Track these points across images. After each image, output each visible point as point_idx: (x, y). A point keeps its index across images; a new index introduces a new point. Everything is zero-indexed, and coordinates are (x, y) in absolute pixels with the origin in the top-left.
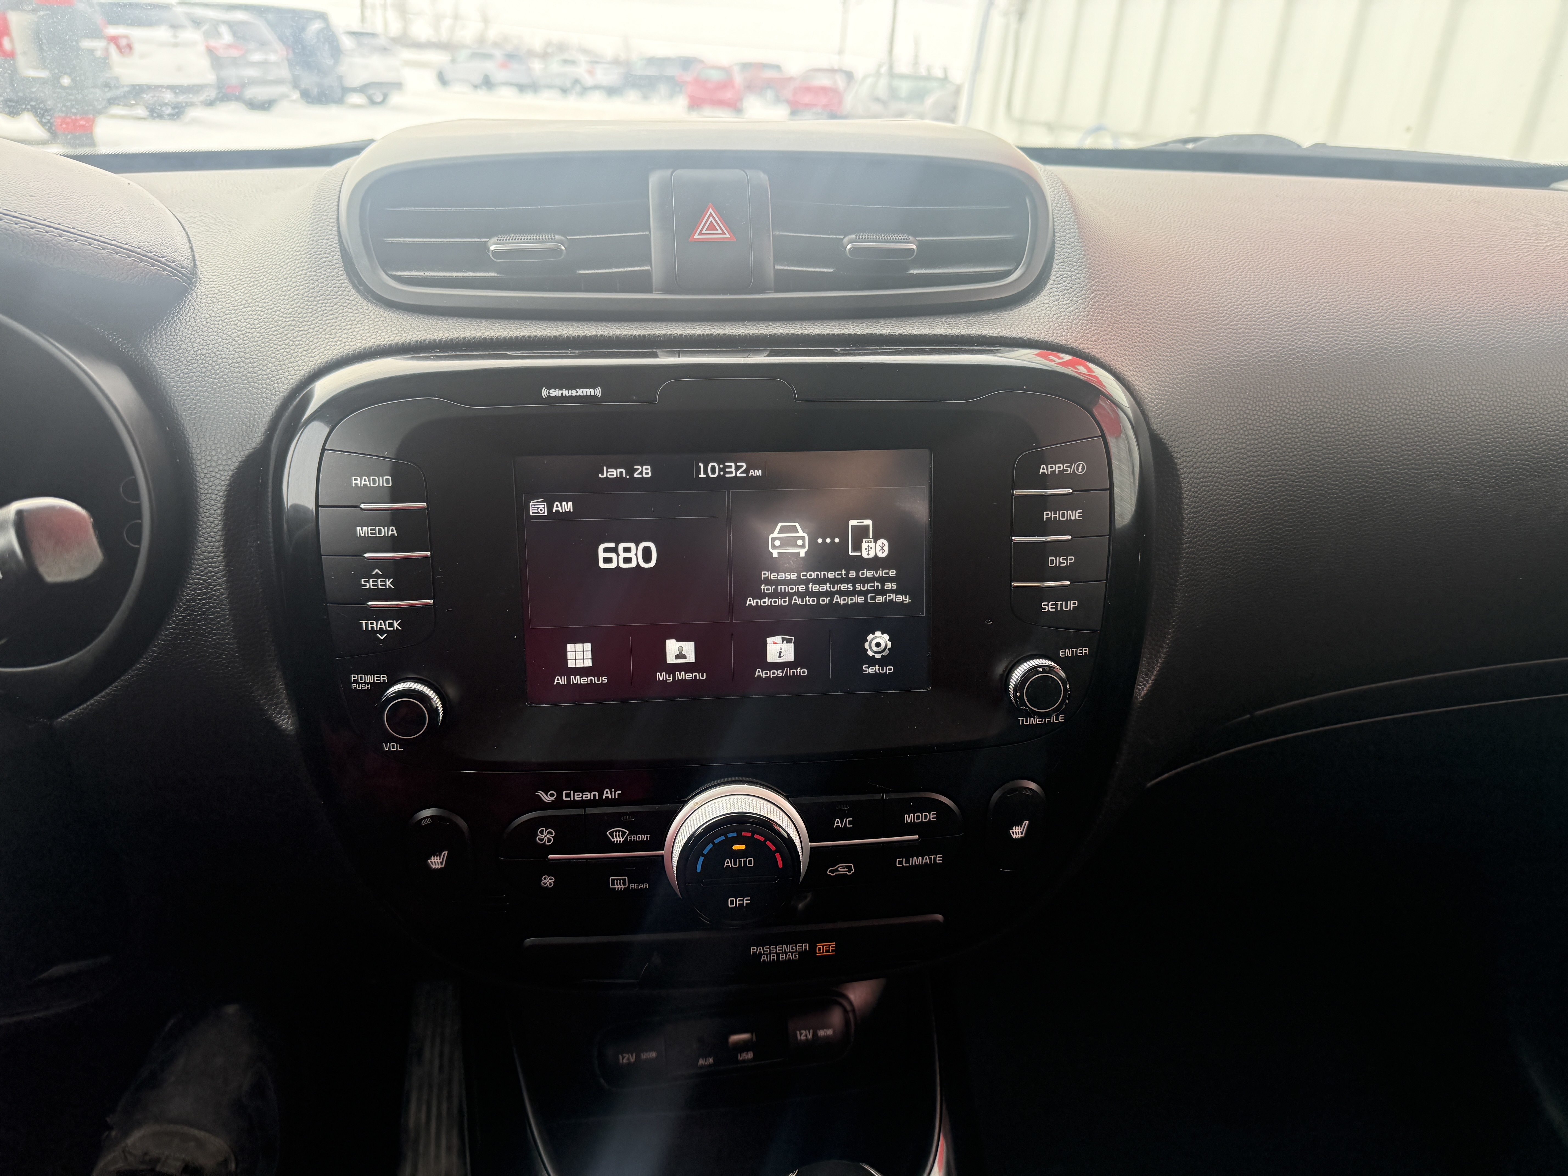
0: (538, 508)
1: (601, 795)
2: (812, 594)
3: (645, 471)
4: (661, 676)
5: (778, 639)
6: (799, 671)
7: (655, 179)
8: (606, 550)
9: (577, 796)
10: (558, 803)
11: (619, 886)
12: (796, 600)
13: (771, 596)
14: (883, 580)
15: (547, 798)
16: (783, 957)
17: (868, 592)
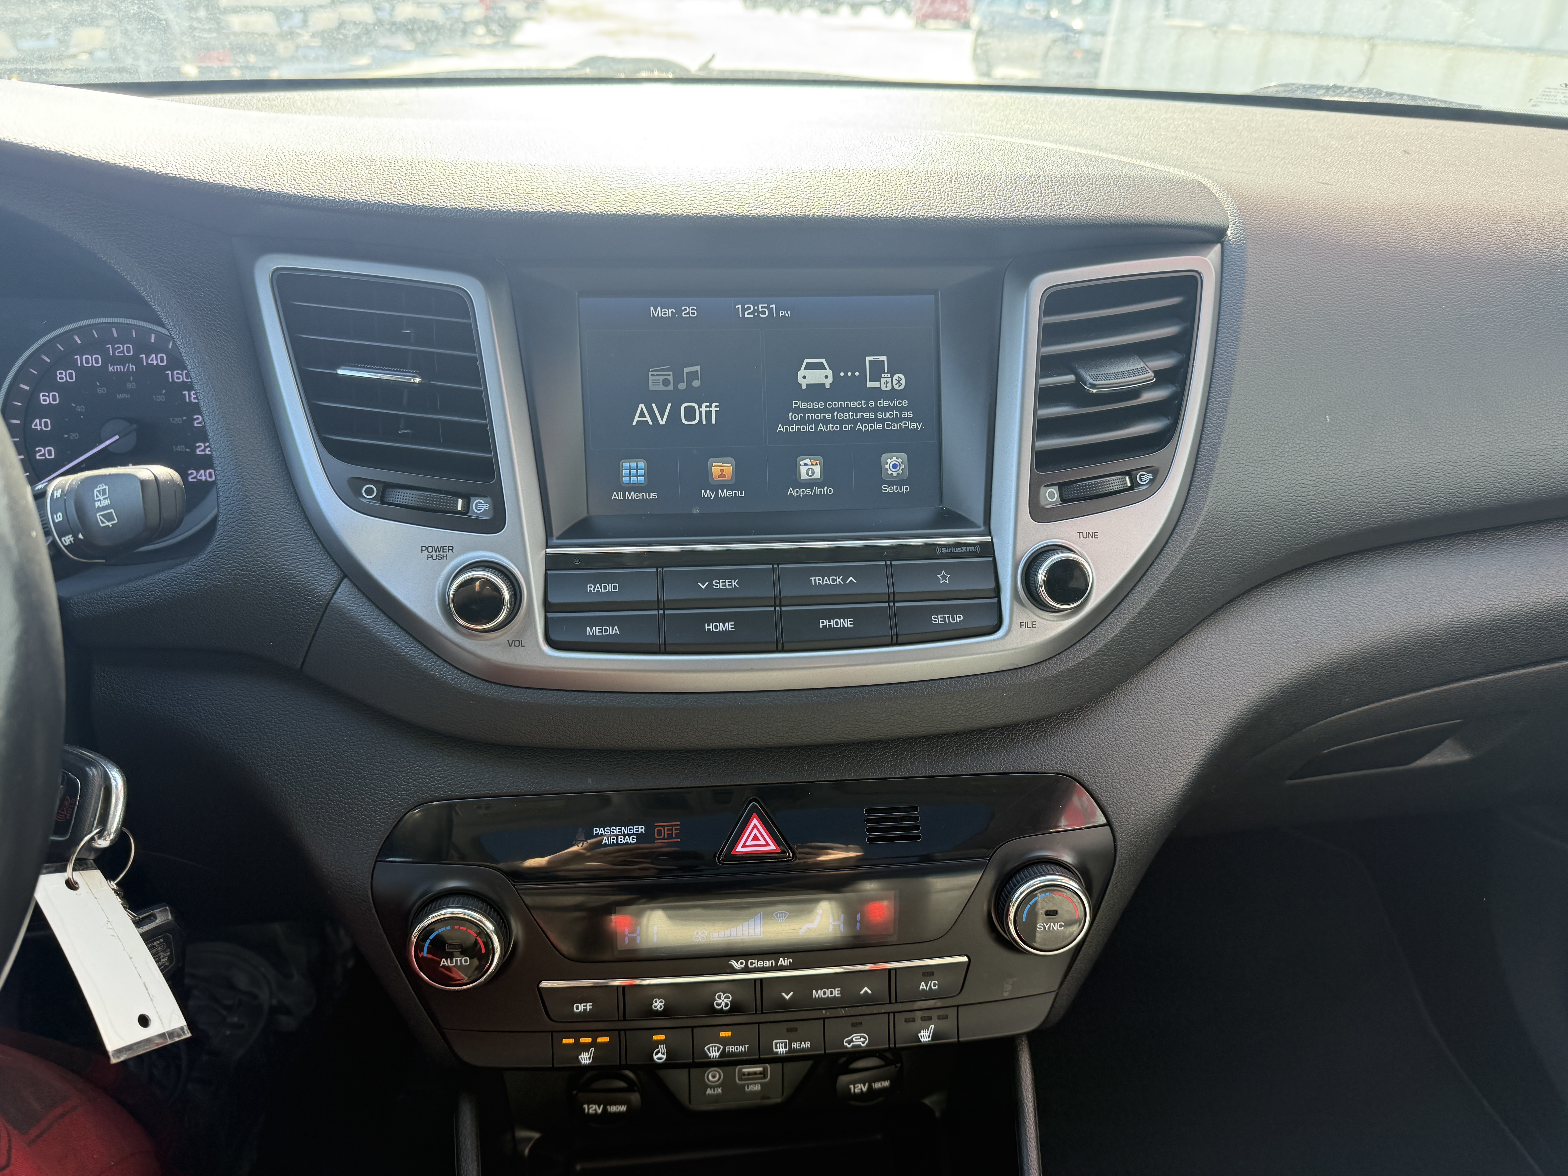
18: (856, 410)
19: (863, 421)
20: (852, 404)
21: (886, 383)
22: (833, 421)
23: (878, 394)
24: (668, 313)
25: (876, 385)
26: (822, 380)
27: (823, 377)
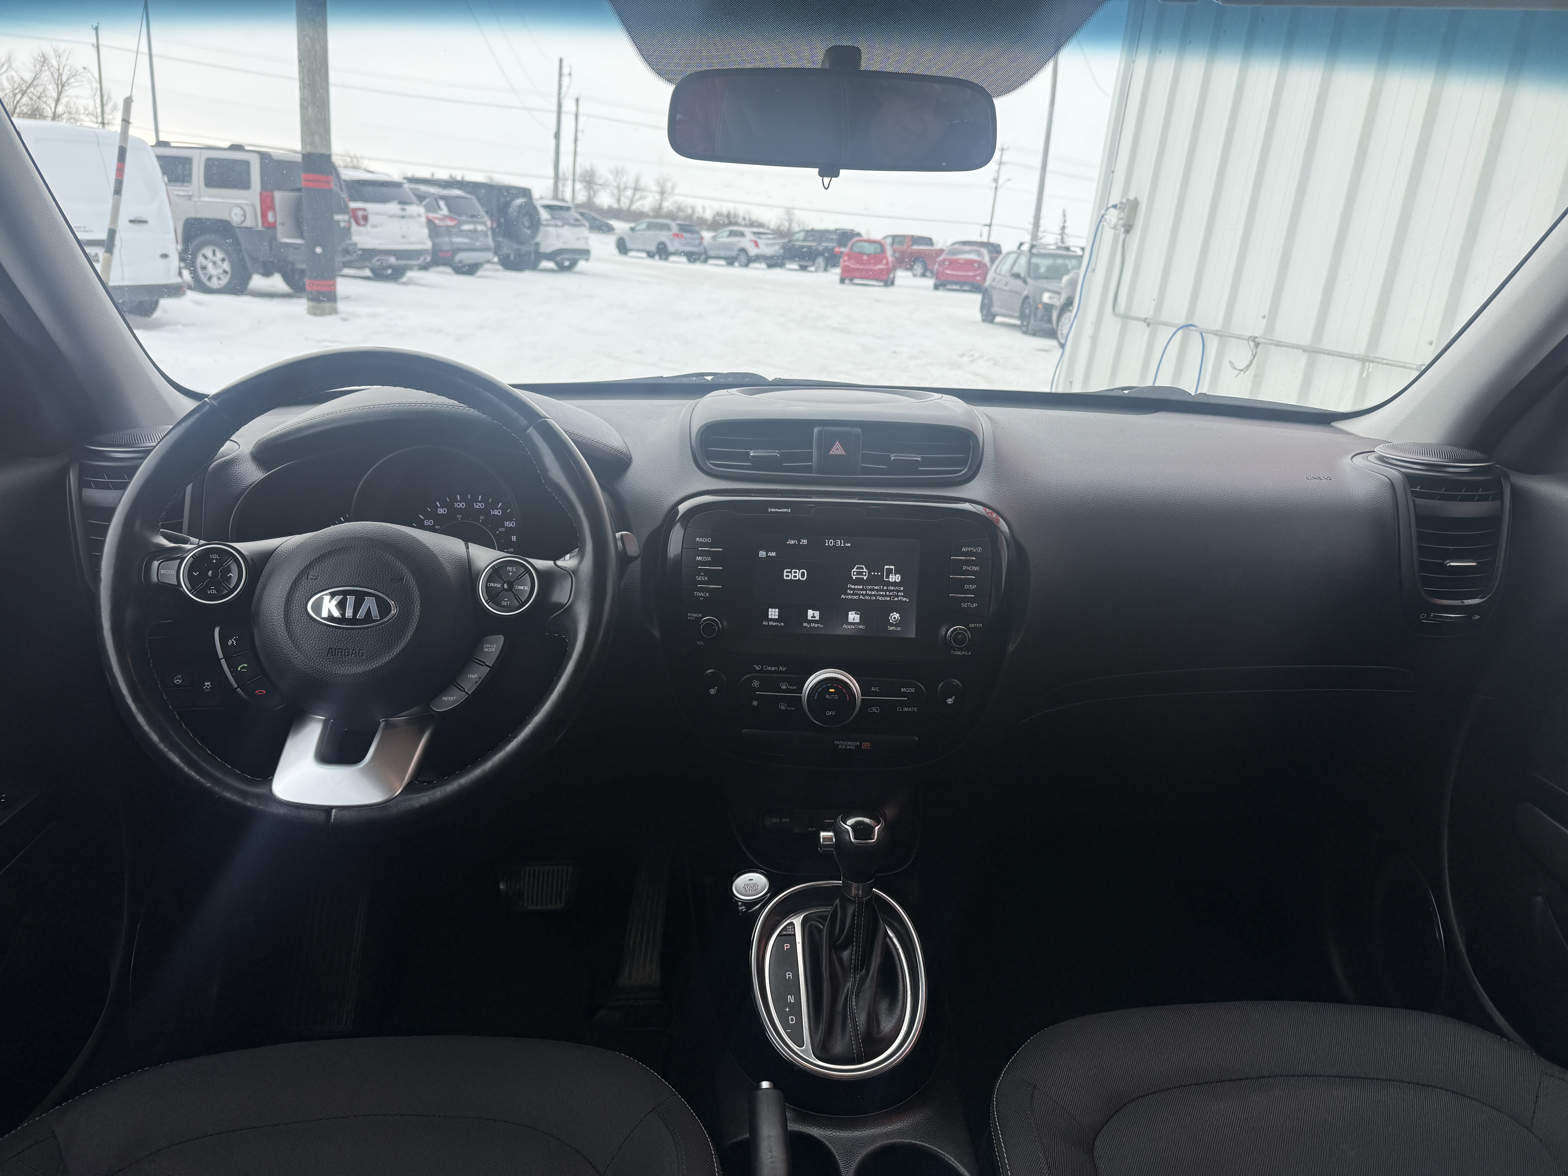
0: (762, 554)
1: (778, 669)
2: (868, 595)
3: (805, 542)
4: (805, 624)
5: (854, 612)
6: (861, 627)
7: (816, 430)
8: (787, 572)
9: (769, 668)
10: (761, 671)
11: (783, 708)
12: (861, 597)
13: (851, 595)
14: (898, 591)
15: (758, 668)
16: (848, 747)
17: (892, 596)
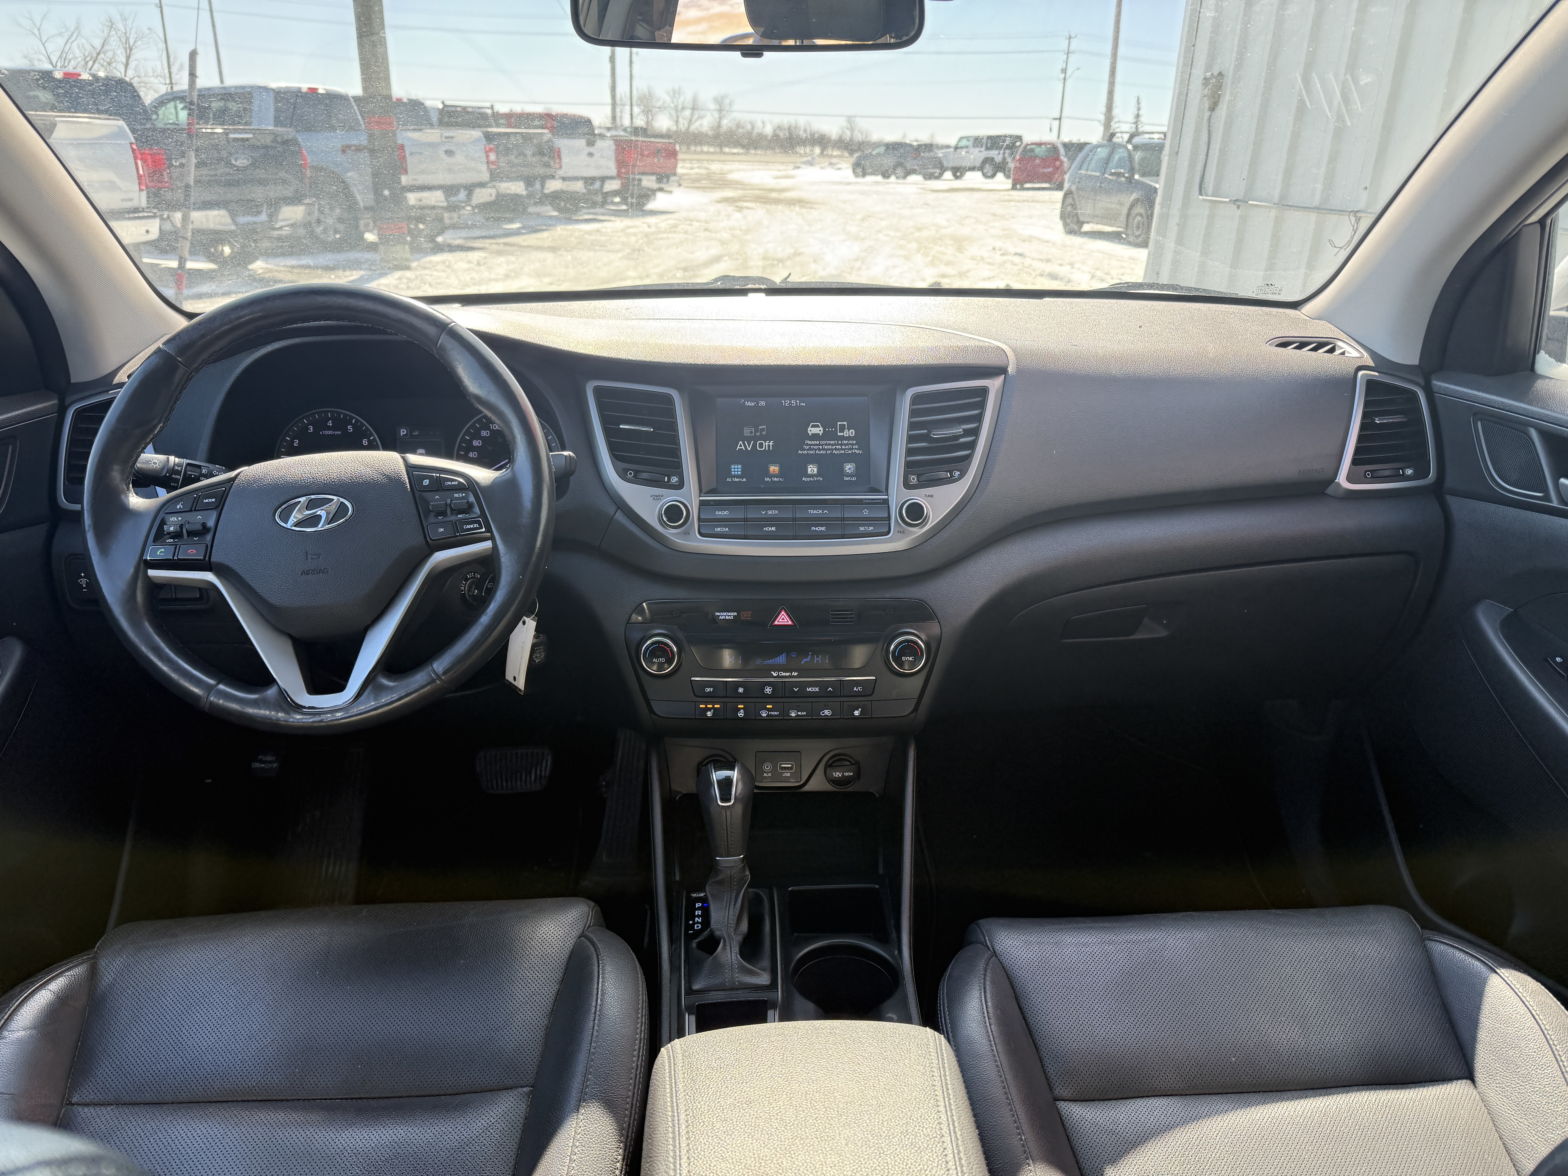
18: (833, 445)
19: (836, 449)
20: (832, 442)
21: (846, 433)
22: (823, 449)
23: (843, 438)
24: (753, 404)
25: (842, 434)
26: (819, 432)
27: (819, 430)
